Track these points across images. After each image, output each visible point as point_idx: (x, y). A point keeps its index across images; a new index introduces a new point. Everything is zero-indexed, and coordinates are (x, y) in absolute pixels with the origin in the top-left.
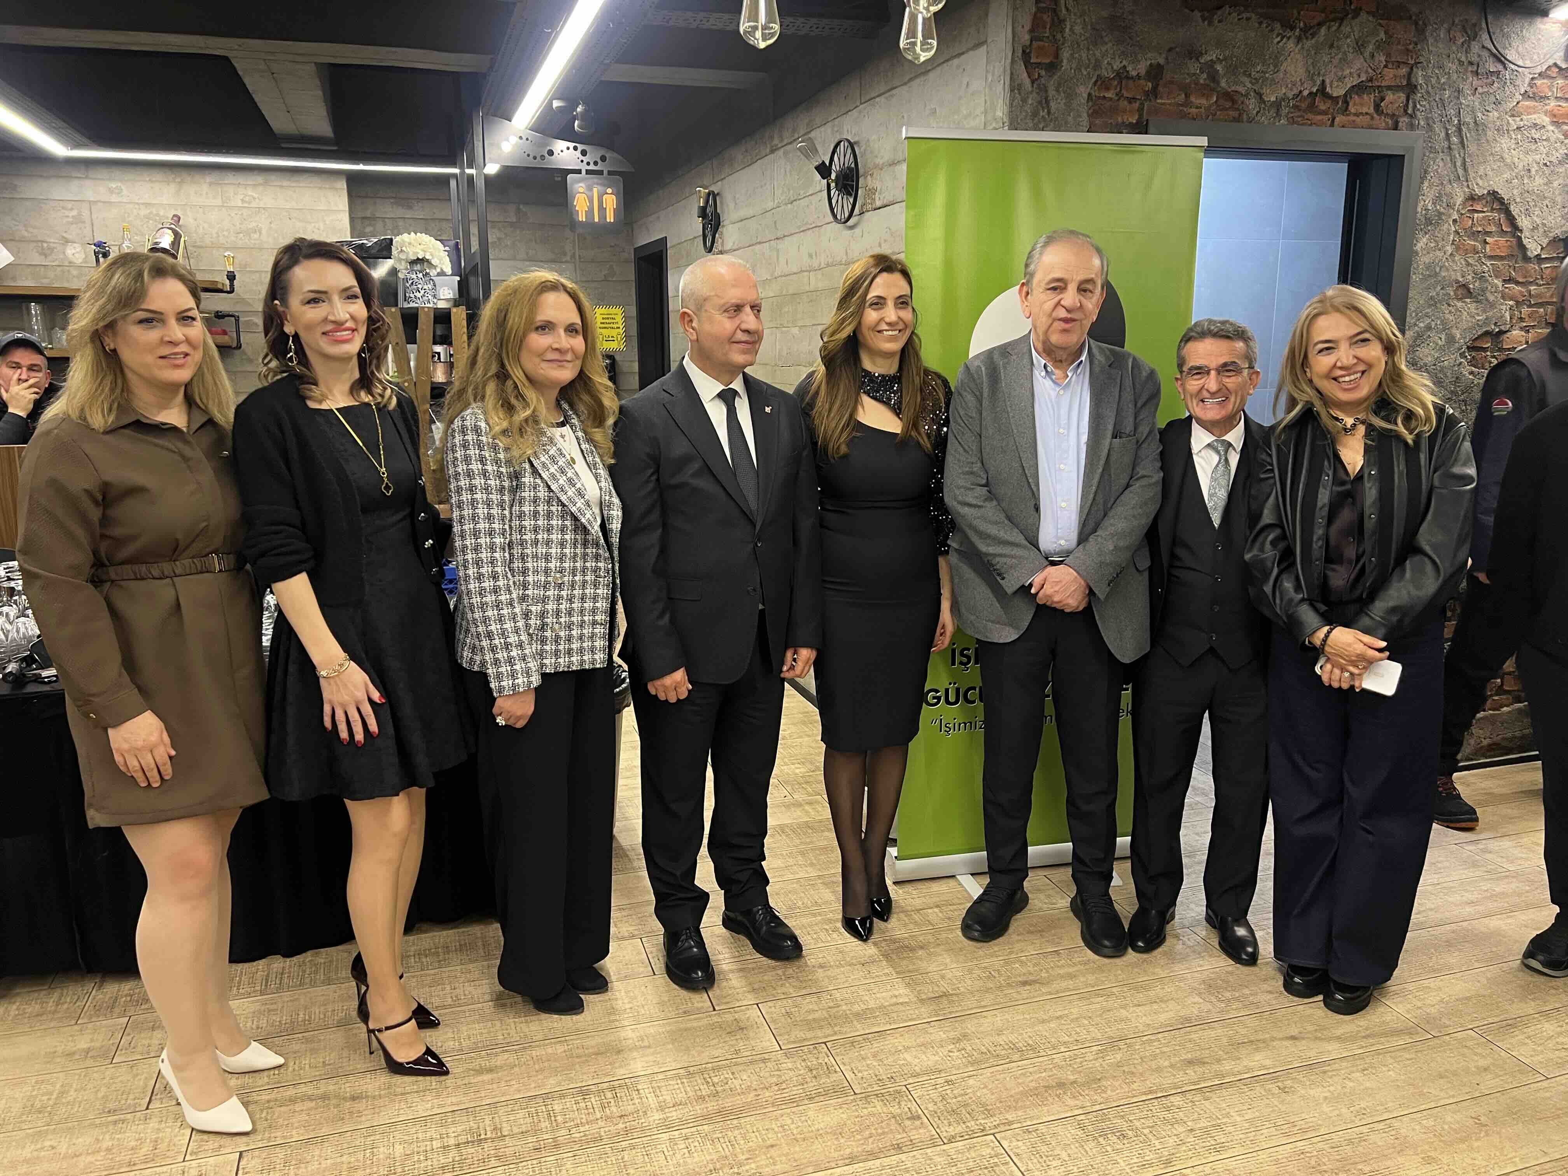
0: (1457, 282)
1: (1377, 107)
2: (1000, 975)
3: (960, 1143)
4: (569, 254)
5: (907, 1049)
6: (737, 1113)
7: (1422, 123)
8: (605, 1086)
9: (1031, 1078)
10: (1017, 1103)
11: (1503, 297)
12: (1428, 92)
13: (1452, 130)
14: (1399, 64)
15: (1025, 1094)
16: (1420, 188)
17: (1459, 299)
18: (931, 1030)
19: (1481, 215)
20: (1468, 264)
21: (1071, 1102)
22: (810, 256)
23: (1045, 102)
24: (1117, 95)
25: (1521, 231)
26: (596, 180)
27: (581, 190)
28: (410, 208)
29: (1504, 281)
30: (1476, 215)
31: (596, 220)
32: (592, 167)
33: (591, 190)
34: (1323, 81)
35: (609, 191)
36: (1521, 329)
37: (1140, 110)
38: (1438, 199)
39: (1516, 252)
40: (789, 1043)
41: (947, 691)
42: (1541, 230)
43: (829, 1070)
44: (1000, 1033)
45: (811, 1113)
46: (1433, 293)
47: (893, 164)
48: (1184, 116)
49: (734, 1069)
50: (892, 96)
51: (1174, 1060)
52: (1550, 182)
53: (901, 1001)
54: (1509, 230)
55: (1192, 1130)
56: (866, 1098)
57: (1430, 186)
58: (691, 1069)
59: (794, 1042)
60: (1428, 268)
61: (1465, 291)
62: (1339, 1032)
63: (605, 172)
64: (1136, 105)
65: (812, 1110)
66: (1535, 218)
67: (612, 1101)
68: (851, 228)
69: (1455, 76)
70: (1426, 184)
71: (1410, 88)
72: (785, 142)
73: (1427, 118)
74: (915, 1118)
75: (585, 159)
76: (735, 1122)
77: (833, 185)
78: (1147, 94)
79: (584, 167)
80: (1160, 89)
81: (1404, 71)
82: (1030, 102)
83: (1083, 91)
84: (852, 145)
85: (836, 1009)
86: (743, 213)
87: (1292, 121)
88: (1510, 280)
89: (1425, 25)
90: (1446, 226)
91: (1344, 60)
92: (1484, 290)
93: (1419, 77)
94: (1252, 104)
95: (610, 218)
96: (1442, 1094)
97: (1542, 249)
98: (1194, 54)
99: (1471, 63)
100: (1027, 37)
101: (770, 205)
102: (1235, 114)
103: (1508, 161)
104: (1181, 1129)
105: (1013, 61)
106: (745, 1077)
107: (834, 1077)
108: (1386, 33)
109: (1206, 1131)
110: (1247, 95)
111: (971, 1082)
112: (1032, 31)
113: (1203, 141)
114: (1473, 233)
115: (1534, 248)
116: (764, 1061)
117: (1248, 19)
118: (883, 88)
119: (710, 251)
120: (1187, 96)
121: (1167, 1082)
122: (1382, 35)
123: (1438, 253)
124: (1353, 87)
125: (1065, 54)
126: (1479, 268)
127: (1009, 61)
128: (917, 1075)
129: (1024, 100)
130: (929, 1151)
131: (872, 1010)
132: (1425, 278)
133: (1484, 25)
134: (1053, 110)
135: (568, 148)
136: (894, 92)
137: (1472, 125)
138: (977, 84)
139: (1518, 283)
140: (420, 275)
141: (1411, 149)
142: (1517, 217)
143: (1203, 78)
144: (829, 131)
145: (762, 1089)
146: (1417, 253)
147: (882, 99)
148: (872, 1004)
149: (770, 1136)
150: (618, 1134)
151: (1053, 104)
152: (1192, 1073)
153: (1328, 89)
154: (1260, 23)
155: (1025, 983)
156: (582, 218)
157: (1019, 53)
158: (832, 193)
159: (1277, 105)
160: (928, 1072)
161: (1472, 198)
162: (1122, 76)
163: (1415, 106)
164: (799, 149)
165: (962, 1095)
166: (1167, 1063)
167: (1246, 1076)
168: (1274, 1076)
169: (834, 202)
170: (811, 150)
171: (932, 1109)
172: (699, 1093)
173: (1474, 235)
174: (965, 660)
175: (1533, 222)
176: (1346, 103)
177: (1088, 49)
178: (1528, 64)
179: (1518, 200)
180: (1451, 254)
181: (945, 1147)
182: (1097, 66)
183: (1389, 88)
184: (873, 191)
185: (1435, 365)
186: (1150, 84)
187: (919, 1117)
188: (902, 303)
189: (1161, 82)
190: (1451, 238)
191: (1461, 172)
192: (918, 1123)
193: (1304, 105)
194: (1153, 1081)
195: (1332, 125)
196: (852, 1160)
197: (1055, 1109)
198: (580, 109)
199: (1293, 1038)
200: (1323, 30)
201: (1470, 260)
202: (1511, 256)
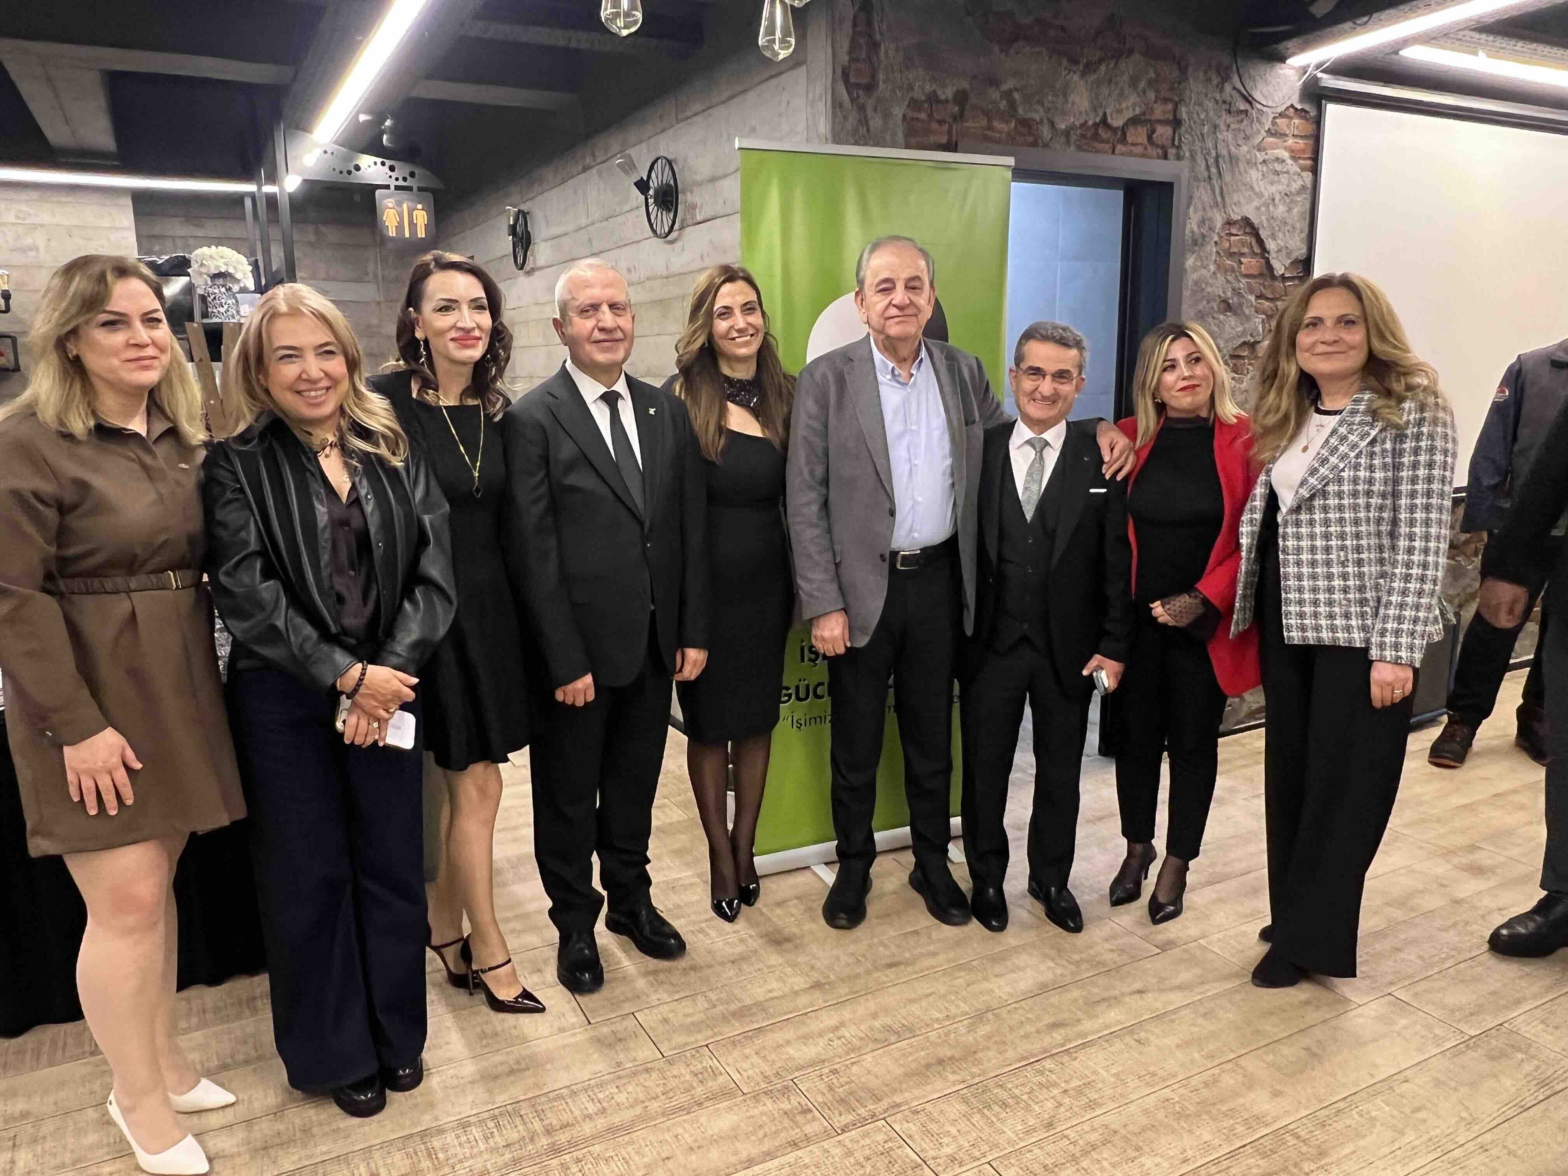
0: (1220, 297)
1: (1150, 138)
2: (866, 959)
3: (853, 1132)
4: (371, 275)
5: (788, 1042)
6: (626, 1129)
7: (1187, 154)
8: (486, 1115)
9: (910, 1059)
10: (900, 1083)
11: (1257, 312)
12: (1190, 127)
13: (1211, 161)
14: (1166, 100)
15: (908, 1075)
16: (1187, 213)
17: (1223, 313)
18: (808, 1021)
19: (1236, 238)
20: (1228, 282)
21: (952, 1078)
22: (629, 271)
23: (864, 121)
24: (929, 116)
25: (1268, 253)
26: (405, 196)
27: (390, 205)
28: (200, 226)
29: (1257, 297)
30: (1233, 238)
31: (407, 235)
32: (401, 183)
33: (401, 206)
34: (1105, 113)
35: (420, 206)
37: (949, 132)
38: (1202, 222)
39: (1265, 271)
40: (671, 1049)
41: (797, 688)
42: (1284, 252)
43: (715, 1074)
44: (875, 1016)
45: (703, 1120)
46: (1201, 307)
47: (713, 180)
48: (987, 139)
49: (619, 1082)
50: (710, 115)
51: (1039, 1025)
52: (1289, 210)
53: (776, 994)
54: (1259, 251)
55: (1065, 1091)
56: (756, 1098)
57: (1195, 211)
58: (573, 1087)
59: (675, 1048)
60: (1196, 283)
61: (1227, 307)
62: (1177, 981)
63: (415, 189)
64: (946, 127)
65: (703, 1116)
66: (1279, 242)
67: (495, 1130)
68: (671, 242)
69: (1211, 113)
70: (1191, 209)
71: (1176, 123)
72: (599, 160)
73: (1191, 151)
74: (806, 1111)
75: (394, 175)
76: (627, 1138)
77: (651, 201)
78: (955, 118)
79: (393, 183)
80: (966, 112)
81: (1170, 107)
82: (850, 119)
83: (898, 112)
84: (670, 162)
85: (711, 1011)
86: (556, 230)
87: (1079, 148)
88: (1262, 296)
89: (1186, 68)
90: (1209, 247)
91: (1121, 94)
92: (1241, 305)
93: (1183, 113)
94: (1046, 132)
95: (421, 234)
96: (1276, 1030)
97: (1286, 268)
98: (994, 82)
99: (1224, 102)
100: (846, 58)
101: (584, 222)
102: (1030, 139)
103: (1257, 189)
104: (1055, 1091)
105: (834, 81)
106: (630, 1089)
107: (721, 1079)
108: (1155, 72)
109: (1079, 1091)
110: (1041, 122)
111: (855, 1069)
112: (850, 52)
113: (1011, 161)
115: (1279, 269)
116: (647, 1070)
117: (1039, 53)
118: (697, 107)
119: (522, 268)
120: (990, 121)
121: (1036, 1046)
122: (1152, 74)
123: (1204, 272)
124: (1129, 119)
125: (881, 76)
126: (1236, 285)
127: (830, 80)
128: (802, 1068)
129: (845, 118)
130: (824, 1144)
131: (749, 1008)
132: (1194, 293)
133: (1234, 68)
134: (872, 129)
135: (375, 163)
136: (711, 111)
137: (1227, 158)
138: (799, 102)
139: (1267, 299)
140: (223, 290)
141: (1178, 177)
142: (1265, 240)
143: (1003, 105)
144: (645, 151)
145: (650, 1100)
146: (1185, 270)
147: (699, 118)
148: (748, 1002)
149: (665, 1148)
150: (506, 1165)
151: (872, 123)
152: (1058, 1036)
153: (1109, 120)
154: (1050, 57)
155: (890, 966)
156: (392, 233)
157: (839, 71)
158: (651, 209)
159: (1067, 133)
160: (812, 1064)
161: (1229, 223)
162: (933, 99)
163: (1180, 139)
164: (618, 165)
165: (847, 1083)
166: (1033, 1029)
167: (1105, 1032)
168: (1130, 1030)
169: (653, 217)
170: (629, 166)
171: (821, 1100)
172: (585, 1112)
173: (1231, 255)
174: (813, 656)
175: (1278, 245)
176: (1124, 134)
177: (901, 72)
178: (1270, 104)
179: (1265, 225)
180: (1214, 273)
181: (840, 1138)
182: (911, 88)
183: (1159, 122)
184: (694, 207)
186: (957, 108)
187: (810, 1111)
188: (748, 309)
189: (967, 107)
190: (1214, 258)
191: (1219, 199)
192: (809, 1116)
193: (1089, 135)
194: (1024, 1048)
195: (1113, 152)
196: (750, 1163)
197: (937, 1087)
198: (388, 123)
199: (1140, 992)
200: (1103, 68)
201: (1229, 278)
202: (1261, 275)
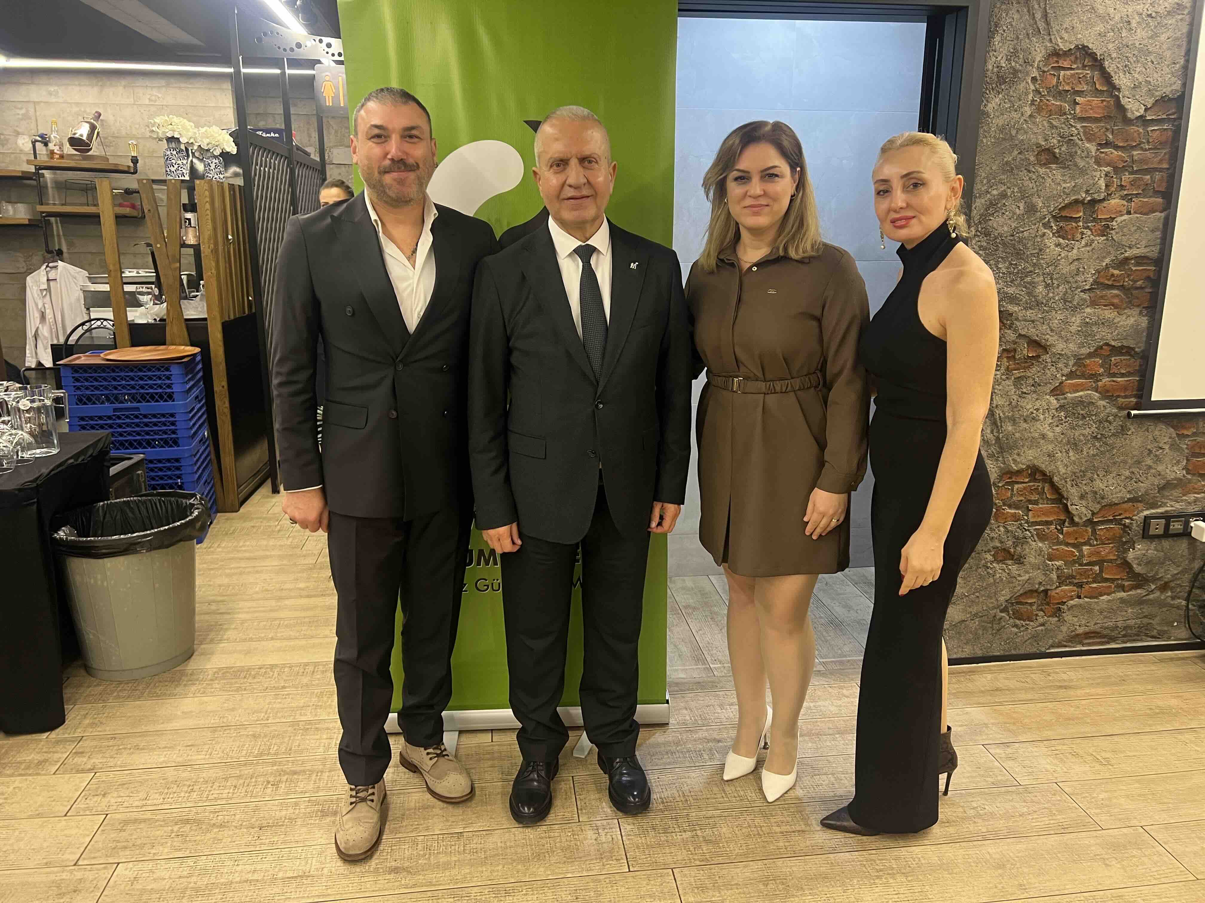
0: (1038, 146)
11: (1097, 163)
16: (989, 43)
17: (1042, 165)
19: (1068, 73)
20: (1052, 127)
25: (1119, 90)
29: (1100, 145)
30: (1062, 73)
32: (337, 58)
33: (337, 78)
36: (1123, 198)
38: (1014, 54)
39: (1113, 113)
42: (1144, 88)
46: (1008, 159)
52: (1154, 35)
54: (1105, 89)
57: (1003, 40)
60: (1002, 129)
61: (1049, 156)
66: (1136, 76)
70: (997, 38)
75: (330, 51)
79: (329, 58)
88: (1107, 144)
90: (1023, 84)
92: (1072, 155)
97: (1147, 109)
103: (1101, 11)
114: (1060, 93)
115: (1135, 109)
123: (1014, 115)
126: (1066, 131)
132: (998, 142)
139: (1117, 147)
142: (1112, 74)
146: (987, 114)
156: (329, 103)
161: (1056, 54)
175: (1134, 79)
179: (1114, 55)
180: (1031, 116)
185: (1013, 236)
190: (1030, 97)
191: (1041, 25)
198: (299, 3)
201: (1055, 122)
202: (1107, 118)
